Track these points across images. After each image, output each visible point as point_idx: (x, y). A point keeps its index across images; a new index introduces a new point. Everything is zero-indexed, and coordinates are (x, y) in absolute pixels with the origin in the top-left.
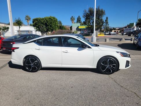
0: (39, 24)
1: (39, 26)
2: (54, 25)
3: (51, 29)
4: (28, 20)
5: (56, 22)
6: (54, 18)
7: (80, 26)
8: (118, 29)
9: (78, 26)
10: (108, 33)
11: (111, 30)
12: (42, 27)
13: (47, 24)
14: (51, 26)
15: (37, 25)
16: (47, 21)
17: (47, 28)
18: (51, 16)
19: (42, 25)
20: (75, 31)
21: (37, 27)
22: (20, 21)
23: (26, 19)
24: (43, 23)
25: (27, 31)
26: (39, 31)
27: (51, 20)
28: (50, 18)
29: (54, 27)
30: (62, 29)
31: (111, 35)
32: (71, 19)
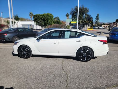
0: (39, 19)
1: (38, 21)
2: (51, 20)
3: (48, 24)
4: (31, 16)
5: (52, 18)
6: (50, 15)
7: (72, 21)
8: (108, 24)
9: (71, 22)
10: (97, 28)
11: (101, 25)
12: (41, 21)
13: (45, 19)
14: (48, 21)
15: (36, 20)
16: (44, 17)
17: (44, 23)
18: (48, 13)
19: (41, 20)
20: (68, 26)
21: (37, 22)
22: (18, 17)
23: (30, 15)
24: (41, 19)
25: (28, 25)
26: (38, 25)
27: (48, 16)
28: (47, 15)
29: (50, 22)
30: (59, 24)
31: (99, 29)
32: (66, 15)
